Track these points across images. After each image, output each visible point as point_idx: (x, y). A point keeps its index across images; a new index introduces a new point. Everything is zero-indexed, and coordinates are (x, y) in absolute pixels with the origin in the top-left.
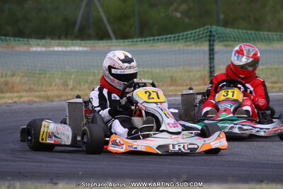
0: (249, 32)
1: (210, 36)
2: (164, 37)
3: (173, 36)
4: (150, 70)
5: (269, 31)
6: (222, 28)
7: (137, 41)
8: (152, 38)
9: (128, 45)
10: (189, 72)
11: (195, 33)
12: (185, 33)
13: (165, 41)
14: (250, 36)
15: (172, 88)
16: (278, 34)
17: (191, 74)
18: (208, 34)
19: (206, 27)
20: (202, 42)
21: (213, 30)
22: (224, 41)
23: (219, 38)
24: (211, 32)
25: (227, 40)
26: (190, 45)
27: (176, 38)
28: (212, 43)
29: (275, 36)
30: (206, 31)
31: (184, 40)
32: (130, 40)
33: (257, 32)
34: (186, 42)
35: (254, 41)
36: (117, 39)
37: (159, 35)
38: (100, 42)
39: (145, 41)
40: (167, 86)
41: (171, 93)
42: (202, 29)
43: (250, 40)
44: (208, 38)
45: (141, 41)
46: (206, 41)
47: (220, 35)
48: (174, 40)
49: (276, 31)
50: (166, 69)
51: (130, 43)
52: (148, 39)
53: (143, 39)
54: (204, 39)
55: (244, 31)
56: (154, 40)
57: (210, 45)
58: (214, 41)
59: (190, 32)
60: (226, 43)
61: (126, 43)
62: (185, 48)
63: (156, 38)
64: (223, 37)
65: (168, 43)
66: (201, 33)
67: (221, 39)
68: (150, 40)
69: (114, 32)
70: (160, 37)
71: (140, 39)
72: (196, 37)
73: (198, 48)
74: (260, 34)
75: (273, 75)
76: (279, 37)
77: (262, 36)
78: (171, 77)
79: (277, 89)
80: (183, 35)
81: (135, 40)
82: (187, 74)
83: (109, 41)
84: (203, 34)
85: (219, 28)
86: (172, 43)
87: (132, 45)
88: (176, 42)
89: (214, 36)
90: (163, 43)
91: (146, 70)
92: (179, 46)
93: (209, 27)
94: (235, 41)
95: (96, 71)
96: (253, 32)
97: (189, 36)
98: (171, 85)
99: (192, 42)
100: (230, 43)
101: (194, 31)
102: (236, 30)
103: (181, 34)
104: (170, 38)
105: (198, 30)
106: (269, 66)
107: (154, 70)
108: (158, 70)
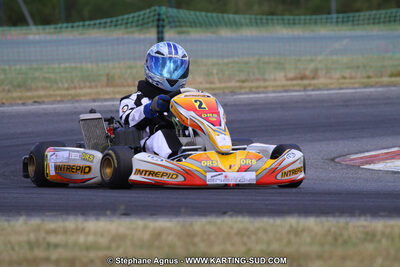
0: (209, 14)
1: (159, 20)
2: (98, 21)
3: (109, 20)
4: (79, 65)
5: (236, 13)
6: (175, 10)
7: (61, 28)
8: (81, 23)
9: (49, 33)
10: (130, 67)
11: (139, 16)
12: (126, 16)
13: (99, 28)
14: (211, 20)
15: (108, 90)
16: (248, 16)
17: (134, 71)
18: (156, 17)
19: (153, 8)
20: (147, 28)
21: (162, 12)
22: (176, 27)
23: (170, 22)
24: (159, 15)
25: (181, 26)
26: (132, 32)
27: (114, 23)
28: (160, 29)
29: (243, 21)
30: (152, 14)
31: (123, 26)
32: (52, 26)
33: (220, 15)
34: (126, 28)
35: (217, 26)
36: (36, 24)
37: (90, 19)
38: (13, 28)
39: (72, 27)
40: (102, 86)
41: (107, 97)
42: (148, 11)
43: (211, 25)
44: (156, 23)
45: (67, 27)
46: (152, 26)
47: (171, 20)
48: (110, 26)
49: (244, 13)
50: (100, 64)
51: (52, 30)
52: (76, 24)
53: (70, 25)
54: (150, 25)
55: (203, 14)
56: (84, 26)
57: (158, 33)
58: (163, 26)
59: (131, 15)
60: (179, 29)
61: (47, 30)
62: (126, 36)
63: (87, 23)
64: (174, 22)
65: (102, 30)
66: (146, 16)
67: (173, 24)
68: (78, 26)
69: (32, 16)
70: (92, 22)
71: (65, 25)
72: (140, 22)
73: (142, 36)
74: (223, 18)
75: (241, 71)
76: (248, 21)
77: (226, 19)
78: (108, 75)
79: (247, 90)
80: (122, 20)
81: (59, 25)
82: (129, 71)
83: (24, 28)
84: (149, 17)
85: (170, 10)
86: (108, 29)
87: (55, 33)
88: (113, 28)
89: (163, 20)
90: (96, 31)
91: (73, 65)
92: (118, 33)
93: (157, 8)
94: (191, 26)
95: (7, 67)
96: (214, 15)
97: (130, 20)
98: (108, 85)
99: (134, 29)
100: (184, 29)
101: (137, 14)
102: (192, 13)
103: (120, 18)
104: (106, 23)
105: (142, 13)
106: (236, 59)
107: (84, 65)
108: (89, 65)
